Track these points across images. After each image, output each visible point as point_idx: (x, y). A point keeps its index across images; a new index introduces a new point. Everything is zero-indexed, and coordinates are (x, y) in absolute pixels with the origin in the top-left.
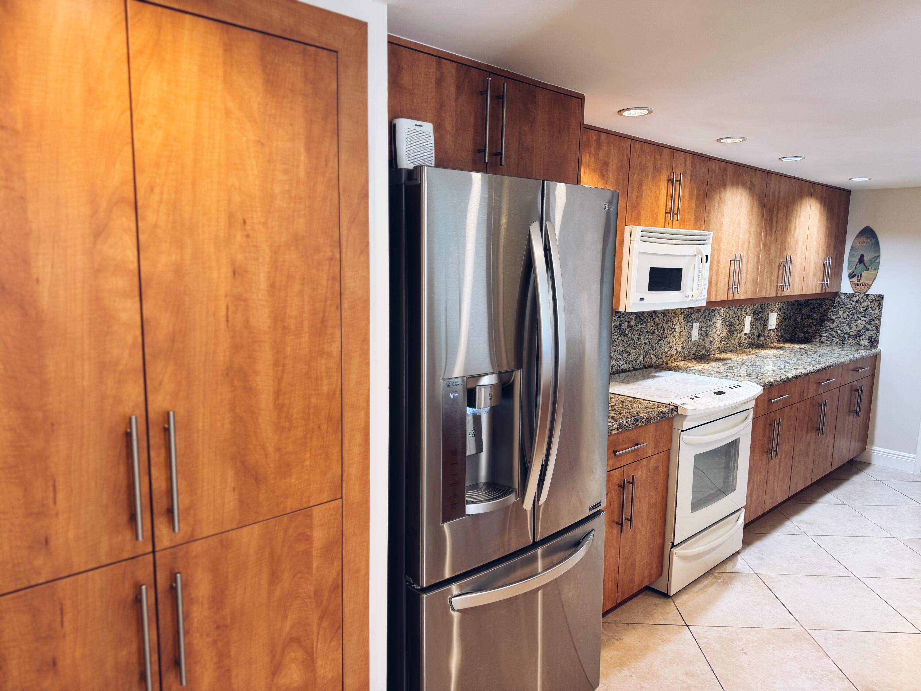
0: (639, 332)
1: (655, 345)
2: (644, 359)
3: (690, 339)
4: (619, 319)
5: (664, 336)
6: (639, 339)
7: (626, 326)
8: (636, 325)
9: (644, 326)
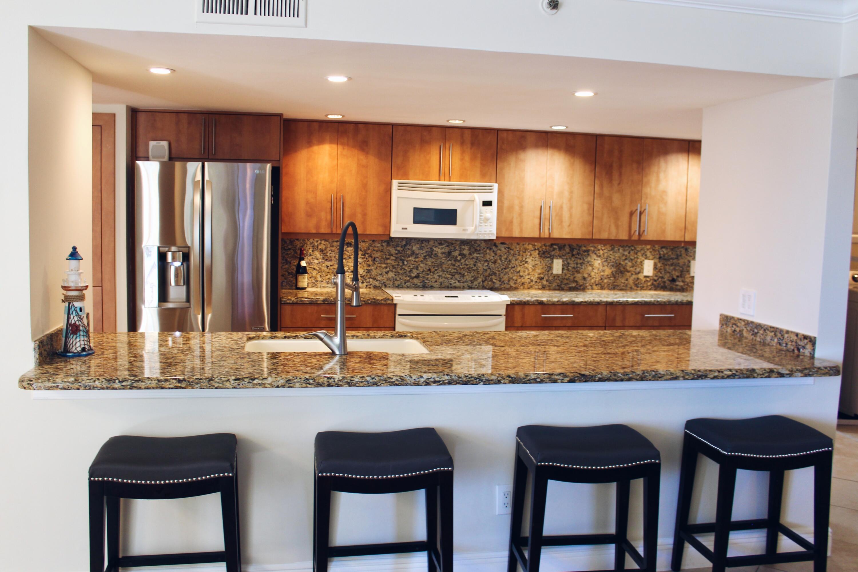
0: (474, 260)
1: (498, 273)
2: (483, 281)
3: (550, 272)
4: (447, 248)
5: (510, 266)
6: (475, 265)
7: (458, 254)
8: (470, 254)
9: (482, 255)
